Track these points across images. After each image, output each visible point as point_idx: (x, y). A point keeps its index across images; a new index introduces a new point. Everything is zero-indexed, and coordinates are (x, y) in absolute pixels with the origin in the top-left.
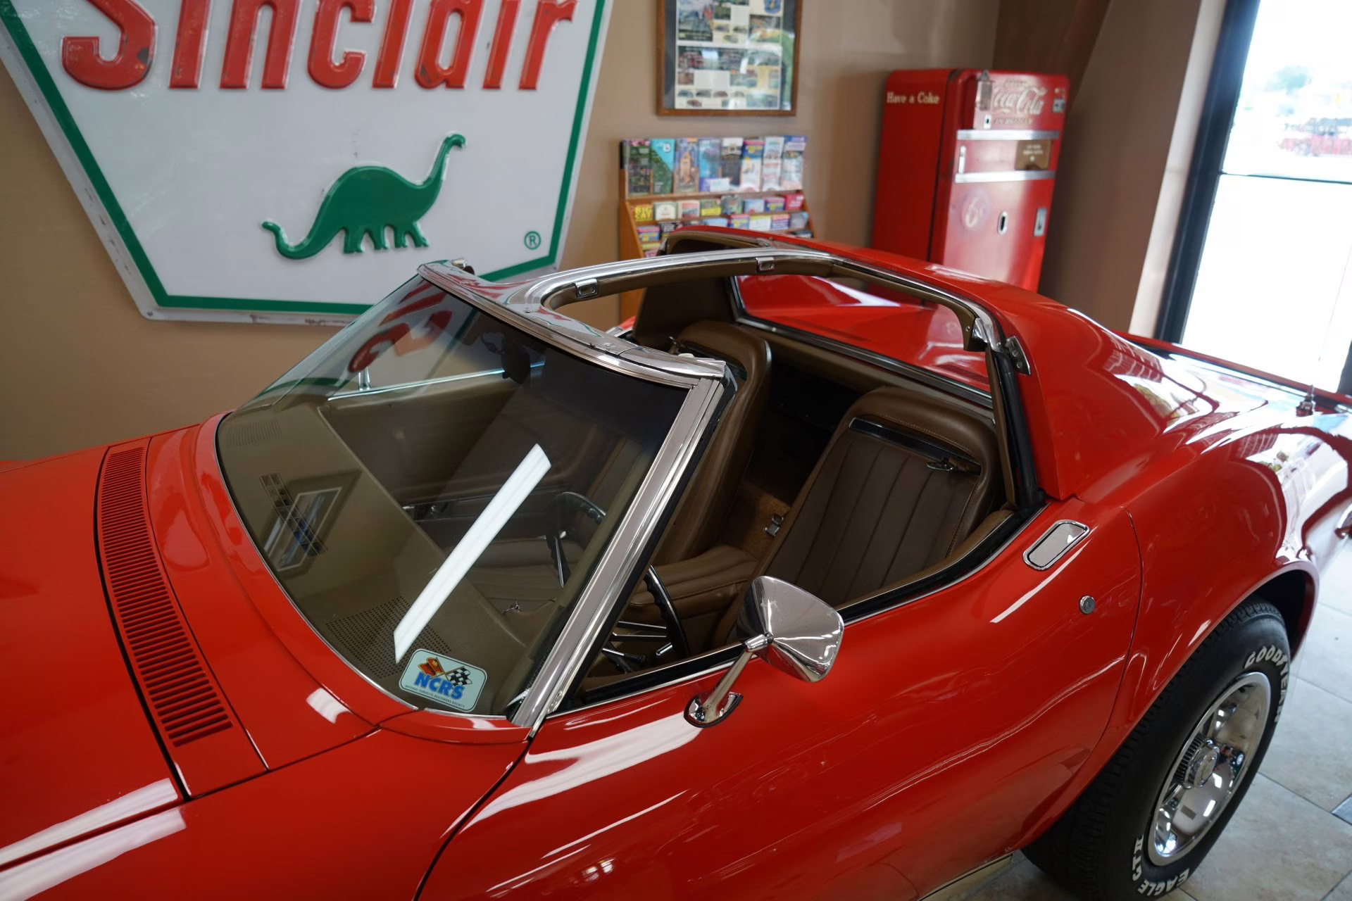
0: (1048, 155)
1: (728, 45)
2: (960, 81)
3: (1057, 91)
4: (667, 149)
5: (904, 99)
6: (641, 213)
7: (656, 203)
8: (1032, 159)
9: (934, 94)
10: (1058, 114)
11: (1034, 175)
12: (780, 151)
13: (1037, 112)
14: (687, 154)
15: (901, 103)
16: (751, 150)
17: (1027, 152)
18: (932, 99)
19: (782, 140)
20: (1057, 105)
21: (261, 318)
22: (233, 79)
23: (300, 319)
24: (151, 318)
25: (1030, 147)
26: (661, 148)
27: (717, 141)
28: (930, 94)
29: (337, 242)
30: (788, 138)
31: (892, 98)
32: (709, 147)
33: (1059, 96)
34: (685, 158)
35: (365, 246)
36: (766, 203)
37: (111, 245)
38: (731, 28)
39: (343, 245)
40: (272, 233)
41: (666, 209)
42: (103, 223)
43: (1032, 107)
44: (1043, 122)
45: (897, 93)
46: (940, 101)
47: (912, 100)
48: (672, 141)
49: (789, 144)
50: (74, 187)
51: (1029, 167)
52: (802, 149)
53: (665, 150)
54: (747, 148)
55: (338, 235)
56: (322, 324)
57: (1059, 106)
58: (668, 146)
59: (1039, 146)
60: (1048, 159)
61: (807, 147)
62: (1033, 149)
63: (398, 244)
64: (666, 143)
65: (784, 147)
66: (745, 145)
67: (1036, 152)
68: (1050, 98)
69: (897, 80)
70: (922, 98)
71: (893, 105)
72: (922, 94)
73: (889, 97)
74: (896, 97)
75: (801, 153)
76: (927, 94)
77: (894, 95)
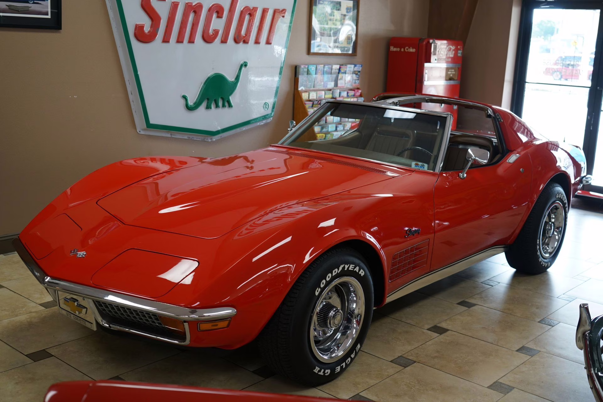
0: (457, 73)
1: (333, 26)
2: (424, 43)
3: (459, 47)
4: (313, 69)
5: (398, 49)
6: (304, 96)
7: (310, 92)
8: (451, 75)
9: (413, 48)
10: (460, 57)
11: (452, 82)
12: (352, 71)
13: (452, 56)
14: (320, 71)
15: (397, 51)
16: (342, 70)
17: (449, 73)
18: (412, 50)
19: (353, 66)
20: (459, 53)
21: (174, 135)
22: (180, 40)
23: (185, 136)
24: (140, 133)
25: (450, 70)
26: (311, 68)
27: (330, 66)
28: (411, 48)
29: (204, 104)
30: (355, 66)
31: (392, 49)
32: (328, 69)
33: (459, 49)
34: (319, 73)
35: (213, 106)
36: (348, 93)
37: (132, 102)
38: (335, 20)
39: (206, 106)
40: (185, 99)
41: (313, 94)
42: (132, 94)
43: (450, 54)
44: (454, 60)
45: (395, 47)
46: (416, 51)
47: (402, 50)
48: (315, 66)
49: (356, 68)
50: (125, 79)
51: (450, 79)
52: (360, 70)
53: (313, 70)
54: (341, 69)
55: (205, 101)
56: (192, 139)
57: (460, 53)
58: (314, 68)
59: (453, 70)
60: (457, 75)
61: (362, 69)
62: (451, 71)
63: (224, 106)
64: (313, 66)
65: (354, 69)
66: (340, 68)
67: (453, 73)
68: (456, 50)
69: (392, 41)
70: (407, 49)
71: (393, 51)
72: (407, 47)
73: (391, 48)
74: (395, 49)
75: (359, 72)
76: (409, 48)
77: (394, 48)
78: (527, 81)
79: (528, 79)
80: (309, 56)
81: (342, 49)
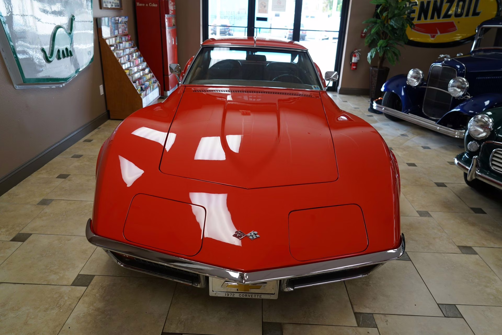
4: (107, 21)
5: (144, 5)
7: (109, 39)
8: (173, 23)
9: (155, 4)
13: (173, 9)
14: (110, 22)
15: (143, 6)
19: (124, 18)
24: (16, 88)
27: (114, 18)
28: (154, 4)
32: (113, 20)
34: (110, 24)
35: (62, 56)
36: (125, 38)
40: (44, 52)
42: (3, 51)
44: (174, 12)
46: (158, 6)
47: (147, 5)
52: (127, 20)
62: (173, 20)
63: (68, 55)
65: (124, 20)
66: (119, 19)
71: (139, 6)
72: (151, 3)
73: (137, 4)
74: (141, 5)
75: (126, 21)
76: (152, 4)
77: (139, 3)
78: (209, 25)
79: (209, 24)
80: (101, 10)
81: (116, 4)
